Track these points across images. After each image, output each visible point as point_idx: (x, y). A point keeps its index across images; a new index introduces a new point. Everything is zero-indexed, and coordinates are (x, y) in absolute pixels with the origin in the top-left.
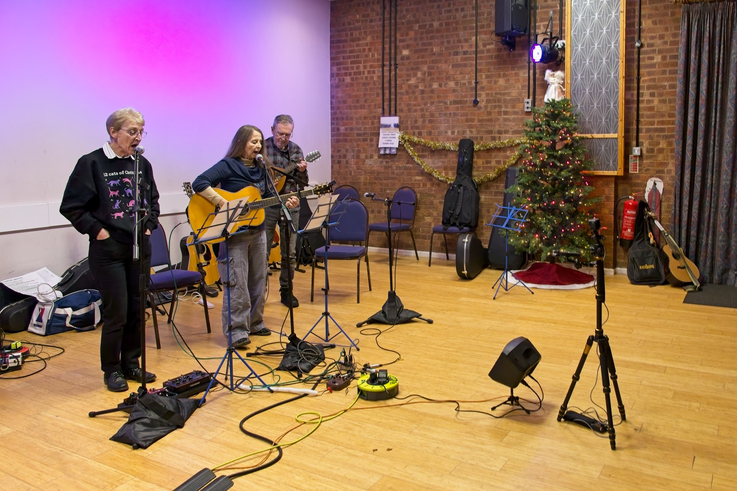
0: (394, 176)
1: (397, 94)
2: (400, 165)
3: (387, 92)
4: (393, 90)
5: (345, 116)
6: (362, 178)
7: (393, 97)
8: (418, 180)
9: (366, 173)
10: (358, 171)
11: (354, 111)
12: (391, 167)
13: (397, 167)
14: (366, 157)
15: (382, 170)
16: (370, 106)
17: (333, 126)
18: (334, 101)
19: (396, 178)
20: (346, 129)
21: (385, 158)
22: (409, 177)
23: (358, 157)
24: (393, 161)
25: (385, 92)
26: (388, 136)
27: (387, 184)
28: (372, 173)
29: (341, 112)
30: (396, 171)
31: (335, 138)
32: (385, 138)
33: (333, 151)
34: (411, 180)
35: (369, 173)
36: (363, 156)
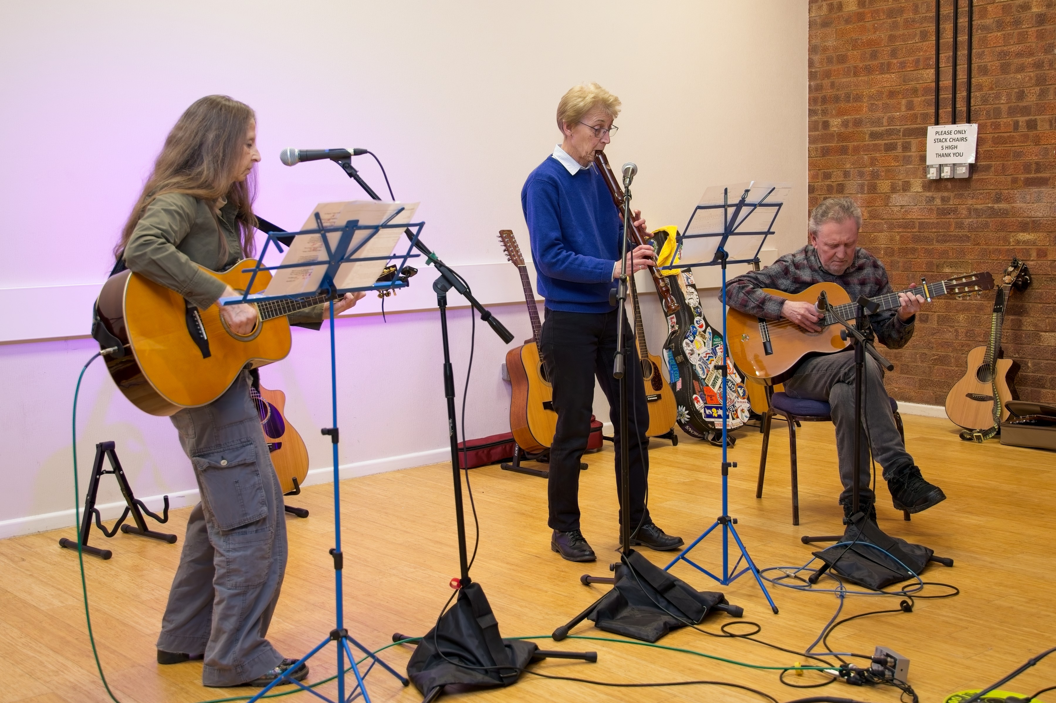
0: (961, 233)
1: (974, 31)
2: (979, 207)
3: (947, 27)
4: (963, 21)
5: (842, 93)
6: (882, 239)
7: (963, 38)
8: (1025, 243)
9: (891, 227)
10: (874, 221)
11: (866, 78)
12: (955, 211)
13: (969, 210)
14: (894, 189)
15: (933, 218)
16: (903, 65)
17: (814, 118)
18: (816, 58)
19: (968, 237)
20: (845, 124)
21: (938, 190)
22: (1003, 234)
23: (873, 188)
24: (961, 196)
25: (941, 26)
26: (948, 137)
27: (945, 252)
28: (908, 225)
29: (833, 85)
30: (967, 221)
31: (820, 145)
32: (940, 141)
33: (813, 178)
34: (1006, 240)
35: (900, 226)
36: (884, 186)
